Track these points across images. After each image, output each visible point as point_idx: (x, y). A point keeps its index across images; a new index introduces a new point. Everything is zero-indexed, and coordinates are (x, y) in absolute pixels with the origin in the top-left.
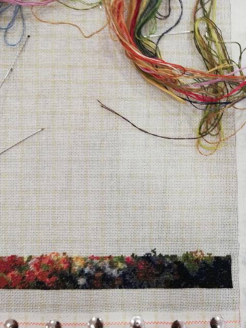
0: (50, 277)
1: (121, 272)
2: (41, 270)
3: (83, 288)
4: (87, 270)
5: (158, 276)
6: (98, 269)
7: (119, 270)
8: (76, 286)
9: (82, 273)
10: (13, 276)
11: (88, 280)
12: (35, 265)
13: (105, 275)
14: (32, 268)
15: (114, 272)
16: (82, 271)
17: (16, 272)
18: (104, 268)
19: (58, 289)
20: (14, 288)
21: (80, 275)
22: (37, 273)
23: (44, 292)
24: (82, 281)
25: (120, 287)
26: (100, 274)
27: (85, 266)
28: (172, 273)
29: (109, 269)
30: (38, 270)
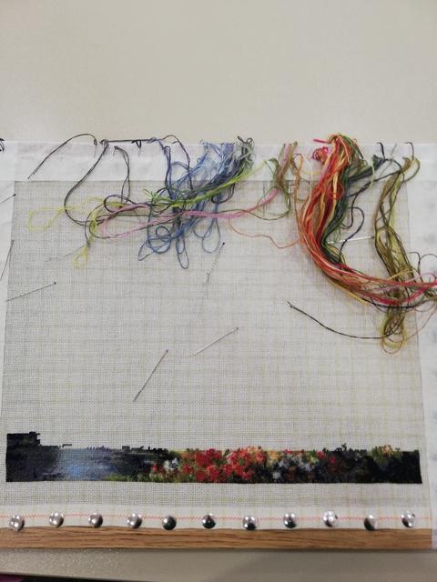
0: (246, 470)
1: (313, 467)
2: (238, 464)
3: (278, 482)
4: (281, 464)
5: (349, 470)
6: (292, 464)
7: (312, 464)
8: (271, 480)
9: (276, 467)
10: (211, 470)
11: (282, 475)
12: (233, 458)
13: (298, 469)
14: (229, 461)
15: (307, 466)
16: (277, 465)
17: (214, 466)
18: (298, 462)
19: (254, 483)
20: (212, 482)
21: (275, 469)
22: (234, 467)
23: (241, 486)
24: (276, 475)
25: (313, 482)
26: (293, 468)
27: (280, 460)
28: (363, 468)
29: (302, 463)
30: (235, 463)
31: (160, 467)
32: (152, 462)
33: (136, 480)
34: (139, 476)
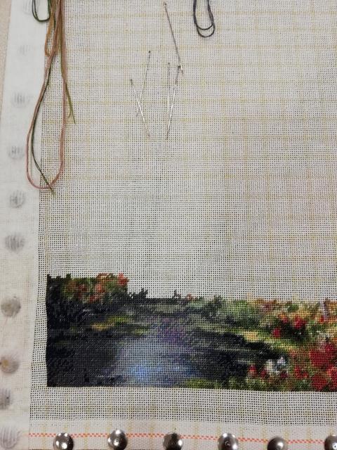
31: (260, 370)
32: (249, 362)
33: (226, 386)
34: (232, 381)
